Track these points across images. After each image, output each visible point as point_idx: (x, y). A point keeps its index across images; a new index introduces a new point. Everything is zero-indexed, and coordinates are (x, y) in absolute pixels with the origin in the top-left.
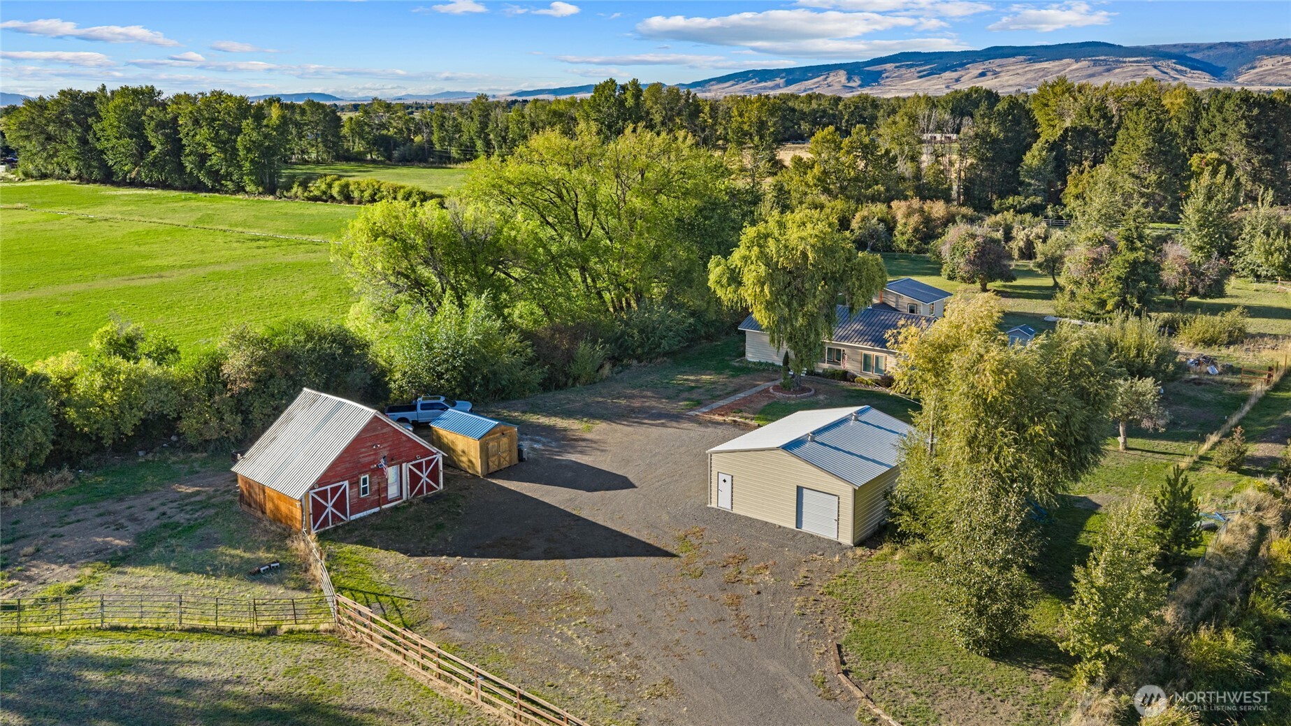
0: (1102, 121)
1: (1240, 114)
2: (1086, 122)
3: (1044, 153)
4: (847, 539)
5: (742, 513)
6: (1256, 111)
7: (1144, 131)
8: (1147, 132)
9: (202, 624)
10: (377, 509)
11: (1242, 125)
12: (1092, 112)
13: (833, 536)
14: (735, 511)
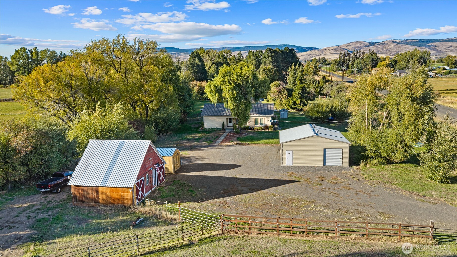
0: (225, 60)
1: (269, 55)
2: (219, 60)
3: (216, 69)
4: (346, 164)
5: (298, 165)
6: (273, 54)
7: (253, 58)
8: (254, 58)
9: (151, 249)
10: (150, 191)
11: (270, 58)
12: (221, 57)
13: (340, 164)
14: (294, 165)
